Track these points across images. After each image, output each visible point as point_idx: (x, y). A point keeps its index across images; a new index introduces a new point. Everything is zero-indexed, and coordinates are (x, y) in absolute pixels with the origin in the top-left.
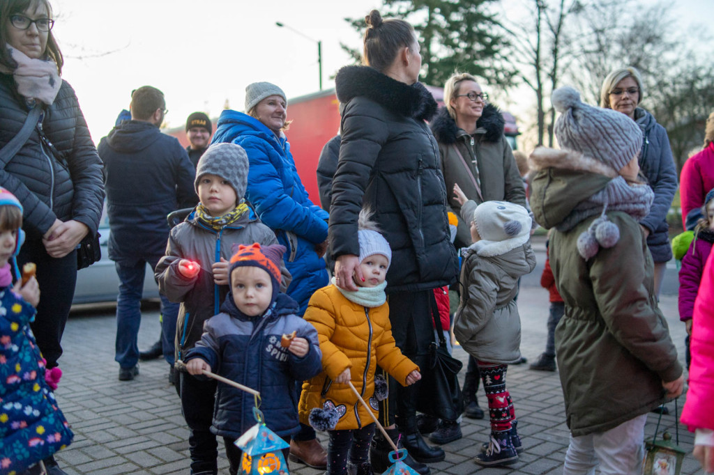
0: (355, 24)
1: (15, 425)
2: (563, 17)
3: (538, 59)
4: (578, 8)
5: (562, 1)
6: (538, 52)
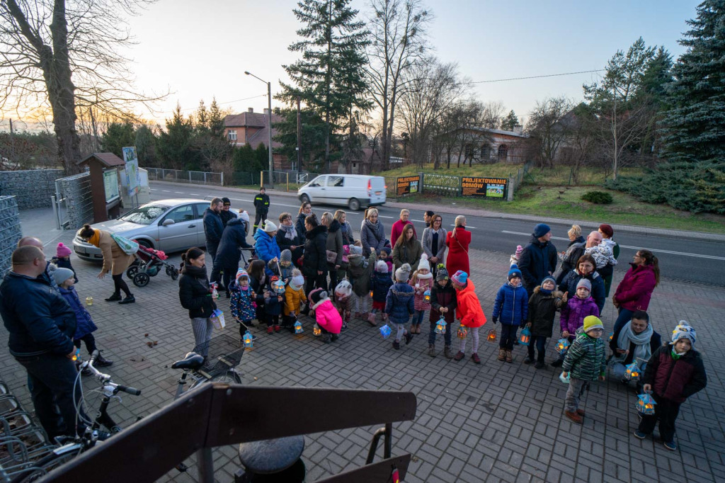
0: (288, 69)
2: (399, 70)
3: (385, 92)
4: (408, 65)
5: (400, 61)
6: (386, 87)
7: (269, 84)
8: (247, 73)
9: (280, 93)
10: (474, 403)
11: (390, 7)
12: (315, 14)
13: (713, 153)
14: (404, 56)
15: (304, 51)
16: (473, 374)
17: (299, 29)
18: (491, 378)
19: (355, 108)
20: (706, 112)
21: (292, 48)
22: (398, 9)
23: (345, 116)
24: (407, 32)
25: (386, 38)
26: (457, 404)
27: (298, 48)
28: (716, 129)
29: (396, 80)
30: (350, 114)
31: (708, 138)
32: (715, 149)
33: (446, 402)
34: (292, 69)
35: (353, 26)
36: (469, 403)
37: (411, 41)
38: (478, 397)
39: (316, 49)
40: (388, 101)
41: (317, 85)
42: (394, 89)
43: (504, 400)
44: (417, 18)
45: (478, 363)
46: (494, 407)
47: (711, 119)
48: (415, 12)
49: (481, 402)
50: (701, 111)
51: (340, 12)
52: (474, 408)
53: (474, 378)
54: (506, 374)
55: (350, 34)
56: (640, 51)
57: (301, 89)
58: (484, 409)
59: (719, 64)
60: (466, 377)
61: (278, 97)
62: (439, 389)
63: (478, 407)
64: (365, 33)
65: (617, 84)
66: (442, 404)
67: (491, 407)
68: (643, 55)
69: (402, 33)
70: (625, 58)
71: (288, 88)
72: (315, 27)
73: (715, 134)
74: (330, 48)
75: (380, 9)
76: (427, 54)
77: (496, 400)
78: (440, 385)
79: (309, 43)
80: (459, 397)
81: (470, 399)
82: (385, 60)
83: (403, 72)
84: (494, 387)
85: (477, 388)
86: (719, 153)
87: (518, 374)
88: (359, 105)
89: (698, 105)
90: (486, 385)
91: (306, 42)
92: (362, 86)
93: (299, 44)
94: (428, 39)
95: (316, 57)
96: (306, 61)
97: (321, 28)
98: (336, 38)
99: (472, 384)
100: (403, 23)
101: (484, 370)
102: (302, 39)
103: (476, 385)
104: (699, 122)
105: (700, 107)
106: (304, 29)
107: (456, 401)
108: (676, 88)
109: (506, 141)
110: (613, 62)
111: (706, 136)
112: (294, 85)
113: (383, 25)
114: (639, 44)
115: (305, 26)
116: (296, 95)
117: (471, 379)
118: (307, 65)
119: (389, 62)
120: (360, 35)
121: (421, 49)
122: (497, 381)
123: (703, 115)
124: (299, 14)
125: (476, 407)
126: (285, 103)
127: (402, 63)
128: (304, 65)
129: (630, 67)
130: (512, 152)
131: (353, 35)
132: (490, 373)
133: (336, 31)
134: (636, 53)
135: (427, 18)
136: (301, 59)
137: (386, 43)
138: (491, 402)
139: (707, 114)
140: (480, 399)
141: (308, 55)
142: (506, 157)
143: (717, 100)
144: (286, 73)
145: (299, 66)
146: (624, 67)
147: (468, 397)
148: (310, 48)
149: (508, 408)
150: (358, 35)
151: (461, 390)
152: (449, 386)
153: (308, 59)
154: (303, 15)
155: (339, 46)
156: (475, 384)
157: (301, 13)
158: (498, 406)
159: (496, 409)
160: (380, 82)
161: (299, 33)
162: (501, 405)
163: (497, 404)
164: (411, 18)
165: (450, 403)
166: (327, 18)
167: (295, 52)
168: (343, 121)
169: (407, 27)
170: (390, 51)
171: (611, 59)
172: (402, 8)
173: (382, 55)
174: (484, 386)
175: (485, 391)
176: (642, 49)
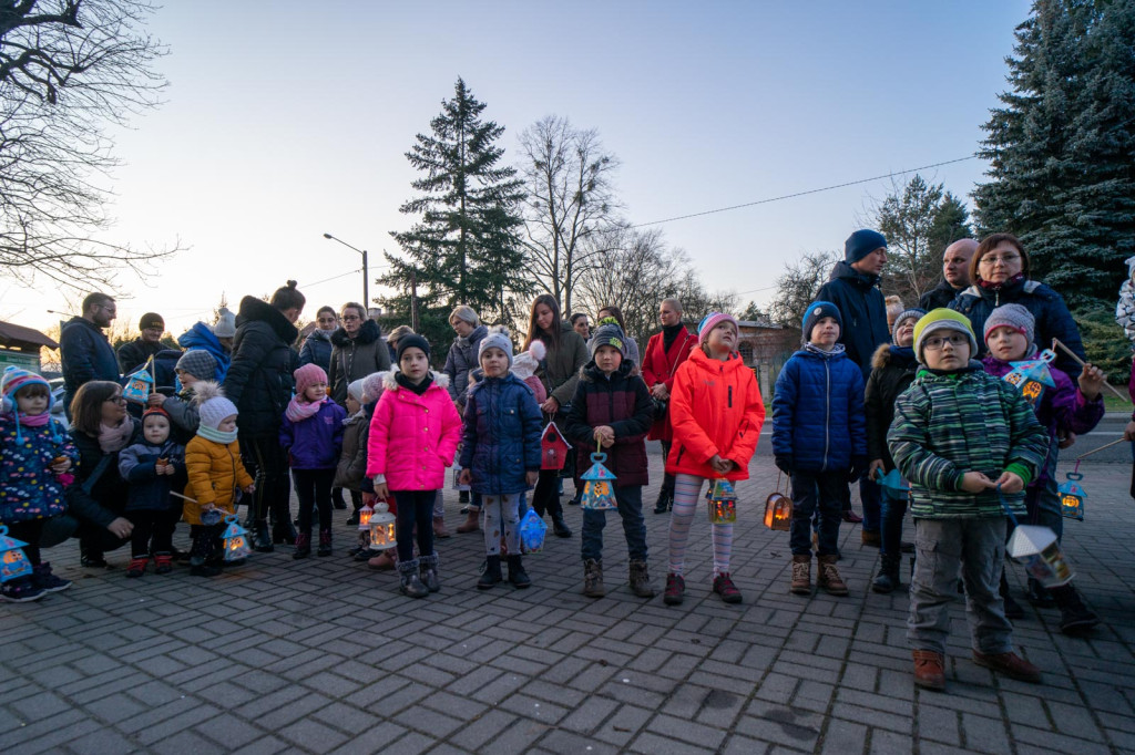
0: (399, 238)
1: (10, 499)
2: (574, 239)
3: (556, 272)
4: (587, 233)
5: (575, 226)
6: (556, 265)
7: (365, 254)
8: (328, 236)
9: (387, 274)
10: (732, 712)
11: (554, 155)
12: (440, 159)
13: (1074, 301)
14: (580, 218)
15: (424, 212)
16: (720, 627)
17: (415, 179)
18: (784, 633)
19: (507, 294)
20: (1046, 240)
21: (406, 209)
22: (566, 156)
23: (494, 307)
24: (581, 188)
25: (551, 194)
26: (661, 724)
27: (415, 209)
28: (1068, 265)
29: (570, 253)
30: (501, 304)
31: (1060, 279)
32: (1074, 296)
33: (617, 718)
34: (405, 239)
35: (498, 173)
36: (710, 715)
37: (588, 199)
38: (747, 689)
39: (442, 208)
40: (561, 285)
41: (444, 258)
42: (569, 266)
43: (843, 695)
44: (595, 167)
45: (736, 601)
46: (816, 722)
47: (1057, 250)
48: (591, 160)
49: (756, 708)
50: (1038, 241)
51: (478, 156)
52: (731, 731)
53: (725, 637)
54: (826, 620)
55: (494, 185)
56: (920, 192)
57: (420, 266)
58: (775, 732)
59: (1045, 175)
60: (697, 637)
61: (384, 281)
62: (595, 676)
63: (746, 725)
64: (516, 183)
65: (898, 239)
66: (599, 728)
67: (800, 721)
68: (927, 198)
69: (574, 188)
70: (901, 205)
71: (397, 262)
72: (440, 180)
73: (1068, 272)
74: (463, 206)
75: (540, 158)
76: (615, 215)
77: (815, 698)
78: (603, 663)
79: (431, 199)
80: (668, 696)
81: (712, 698)
82: (551, 228)
83: (579, 241)
84: (797, 657)
85: (738, 663)
86: (1084, 301)
87: (865, 617)
88: (515, 289)
89: (1031, 235)
90: (768, 654)
91: (428, 199)
92: (517, 261)
93: (416, 202)
94: (614, 193)
95: (444, 220)
96: (427, 226)
97: (449, 179)
98: (472, 191)
99: (717, 654)
100: (576, 175)
101: (758, 616)
102: (421, 194)
103: (733, 657)
104: (1039, 256)
105: (1035, 237)
106: (423, 179)
107: (657, 712)
108: (991, 214)
109: (747, 335)
110: (885, 209)
111: (1056, 275)
112: (409, 259)
113: (546, 179)
114: (917, 185)
115: (425, 175)
116: (410, 275)
117: (712, 641)
118: (430, 231)
119: (557, 230)
120: (509, 186)
121: (605, 208)
122: (804, 640)
123: (1043, 246)
124: (416, 159)
125: (741, 728)
126: (394, 289)
127: (578, 228)
128: (425, 232)
129: (911, 214)
130: (760, 352)
131: (499, 186)
132: (774, 621)
133: (473, 182)
134: (916, 196)
135: (608, 165)
136: (420, 223)
137: (552, 202)
138: (798, 703)
139: (1048, 245)
140: (751, 698)
141: (431, 217)
142: (752, 361)
143: (1056, 223)
144: (396, 243)
145: (418, 233)
146: (903, 214)
147: (703, 692)
148: (432, 206)
149: (871, 718)
150: (505, 186)
151: (679, 675)
152: (635, 665)
153: (431, 223)
154: (421, 160)
155: (478, 201)
156: (728, 652)
157: (417, 157)
158: (829, 714)
159: (825, 726)
160: (546, 259)
161: (415, 185)
162: (839, 710)
163: (823, 708)
164: (585, 168)
165: (632, 718)
166: (457, 164)
167: (410, 214)
168: (490, 314)
169: (581, 181)
170: (559, 215)
171: (882, 206)
172: (571, 156)
173: (547, 219)
174: (761, 656)
175: (769, 670)
176: (924, 190)
